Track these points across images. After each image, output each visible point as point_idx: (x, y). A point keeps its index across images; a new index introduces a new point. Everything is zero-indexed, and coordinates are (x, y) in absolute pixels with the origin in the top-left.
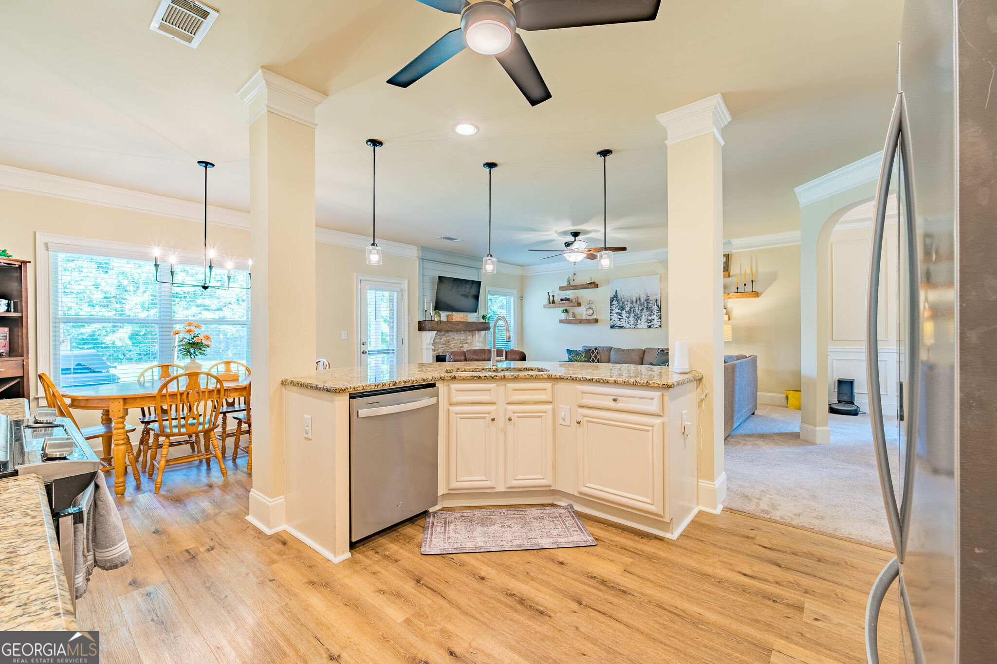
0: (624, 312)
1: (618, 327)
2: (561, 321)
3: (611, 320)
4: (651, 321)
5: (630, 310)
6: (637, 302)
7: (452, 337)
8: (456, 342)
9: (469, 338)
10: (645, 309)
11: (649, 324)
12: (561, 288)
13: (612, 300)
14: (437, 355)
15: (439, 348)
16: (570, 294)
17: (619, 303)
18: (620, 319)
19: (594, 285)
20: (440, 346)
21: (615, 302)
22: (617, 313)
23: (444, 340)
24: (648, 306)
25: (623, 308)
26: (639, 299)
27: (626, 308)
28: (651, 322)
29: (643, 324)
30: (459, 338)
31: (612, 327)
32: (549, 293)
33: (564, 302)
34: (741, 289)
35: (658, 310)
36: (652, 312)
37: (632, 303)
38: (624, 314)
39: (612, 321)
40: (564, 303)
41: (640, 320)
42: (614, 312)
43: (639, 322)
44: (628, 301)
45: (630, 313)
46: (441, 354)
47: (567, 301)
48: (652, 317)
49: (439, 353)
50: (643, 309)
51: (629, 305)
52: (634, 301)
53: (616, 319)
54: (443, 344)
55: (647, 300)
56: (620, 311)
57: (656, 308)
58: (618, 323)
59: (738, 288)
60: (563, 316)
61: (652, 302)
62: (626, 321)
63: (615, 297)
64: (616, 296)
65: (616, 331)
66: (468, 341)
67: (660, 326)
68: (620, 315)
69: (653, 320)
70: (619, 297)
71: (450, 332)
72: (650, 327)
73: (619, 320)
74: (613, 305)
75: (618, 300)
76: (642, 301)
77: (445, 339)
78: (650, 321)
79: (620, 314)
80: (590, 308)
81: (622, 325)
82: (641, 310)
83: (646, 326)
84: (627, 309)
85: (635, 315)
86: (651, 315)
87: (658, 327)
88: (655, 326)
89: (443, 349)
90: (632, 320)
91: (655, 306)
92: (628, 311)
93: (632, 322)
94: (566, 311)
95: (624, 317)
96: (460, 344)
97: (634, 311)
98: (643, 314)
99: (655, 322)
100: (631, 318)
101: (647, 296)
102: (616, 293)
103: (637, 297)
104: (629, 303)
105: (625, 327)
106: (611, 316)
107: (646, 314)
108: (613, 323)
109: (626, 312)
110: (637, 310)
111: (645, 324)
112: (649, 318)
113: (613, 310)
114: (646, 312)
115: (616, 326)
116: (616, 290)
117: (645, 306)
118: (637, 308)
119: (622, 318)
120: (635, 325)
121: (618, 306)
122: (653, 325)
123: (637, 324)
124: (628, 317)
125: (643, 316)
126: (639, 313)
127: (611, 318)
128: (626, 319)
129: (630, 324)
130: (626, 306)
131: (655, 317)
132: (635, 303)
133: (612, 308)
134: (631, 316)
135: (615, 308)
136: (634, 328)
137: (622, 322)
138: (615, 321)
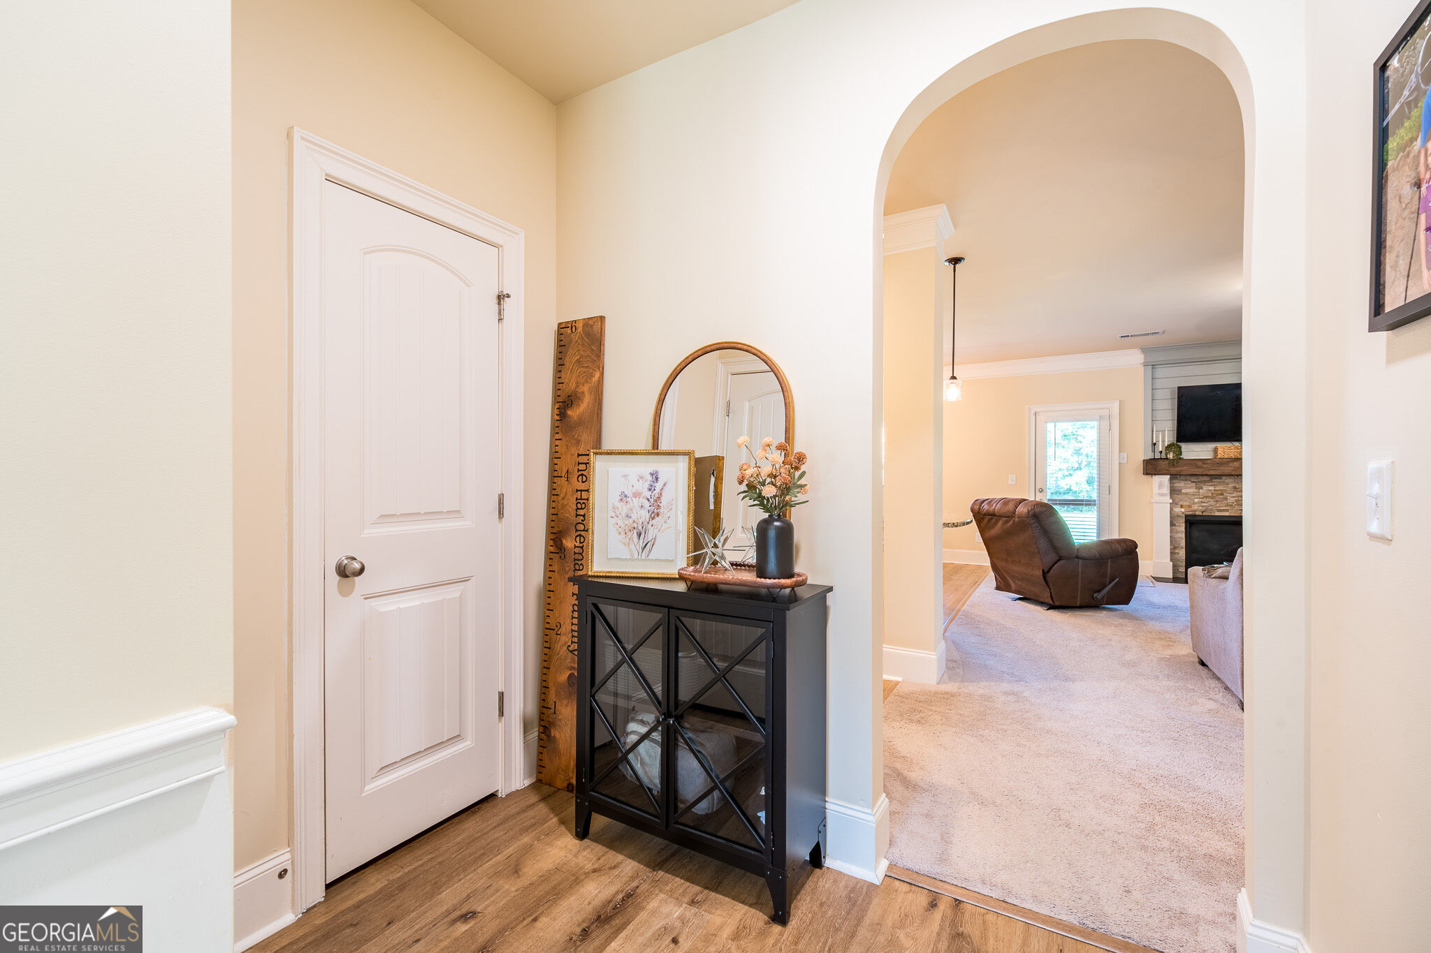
14: (1189, 513)
15: (1194, 503)
20: (1196, 500)
23: (1211, 490)
46: (1197, 513)
49: (1195, 511)
54: (1206, 497)
71: (1224, 478)
77: (1212, 488)
89: (1205, 504)
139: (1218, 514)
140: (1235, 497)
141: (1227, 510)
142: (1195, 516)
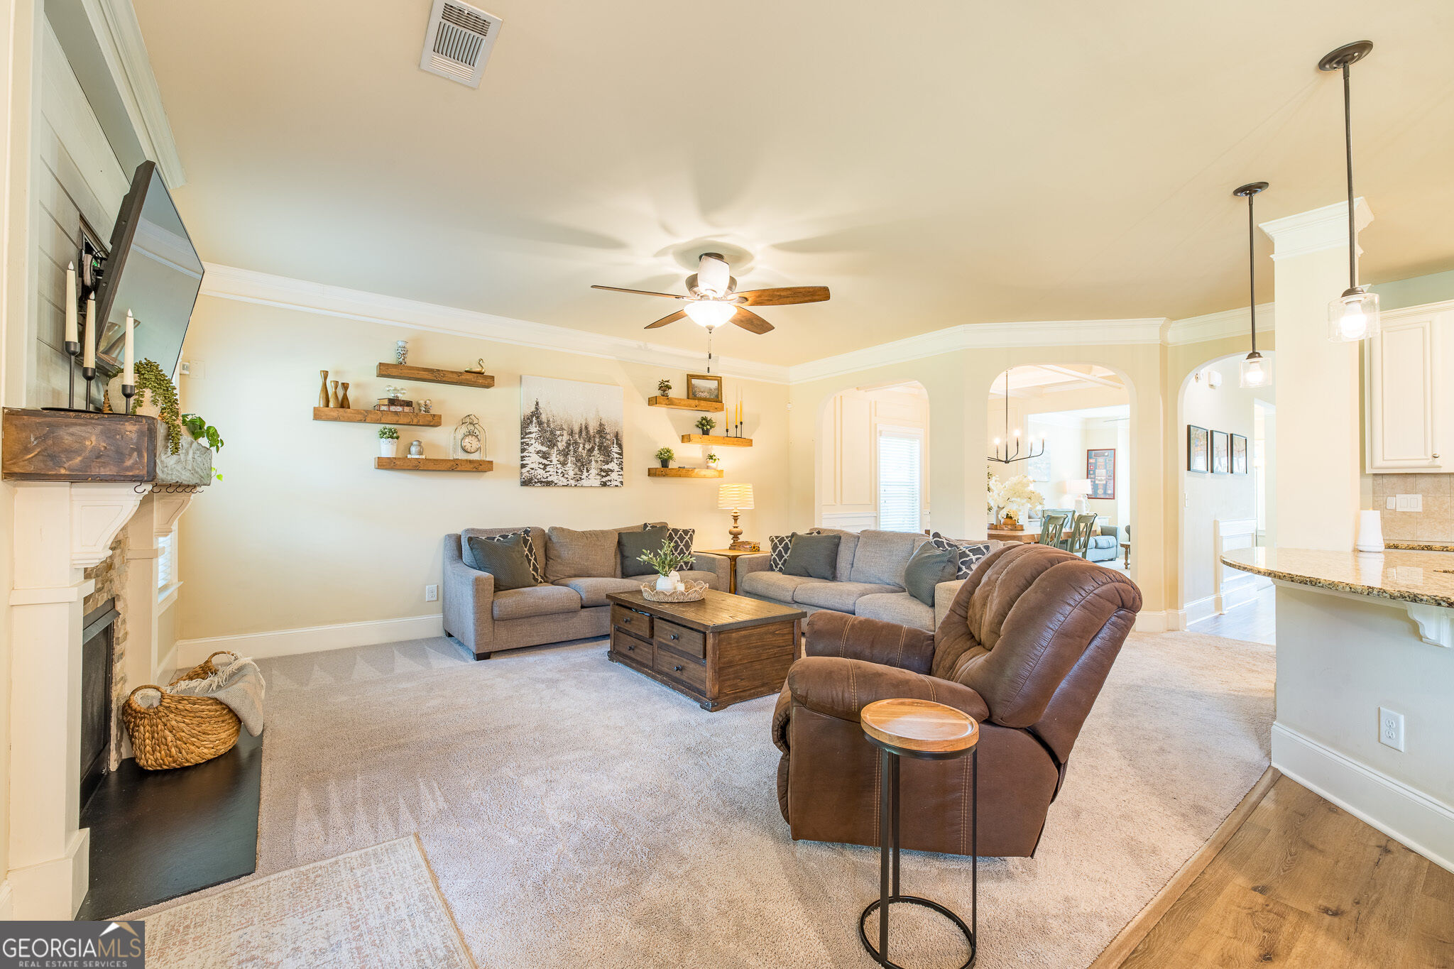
0: (554, 452)
1: (541, 482)
2: (385, 464)
3: (523, 466)
4: (608, 472)
5: (567, 447)
6: (581, 431)
10: (597, 448)
11: (604, 480)
12: (385, 371)
13: (526, 423)
16: (405, 389)
17: (542, 430)
18: (545, 466)
19: (478, 379)
21: (534, 428)
22: (538, 453)
24: (601, 443)
25: (552, 443)
26: (586, 428)
27: (559, 444)
28: (608, 475)
29: (592, 478)
31: (526, 483)
32: (326, 374)
33: (399, 409)
34: (732, 433)
35: (618, 454)
36: (609, 456)
37: (571, 433)
38: (554, 457)
39: (527, 469)
40: (396, 413)
41: (588, 471)
42: (531, 449)
43: (585, 474)
44: (562, 429)
45: (566, 455)
47: (407, 409)
48: (610, 466)
50: (593, 449)
51: (566, 437)
52: (576, 429)
53: (535, 466)
55: (601, 431)
56: (544, 449)
57: (615, 449)
58: (540, 473)
59: (727, 431)
60: (387, 449)
61: (608, 437)
62: (560, 471)
63: (534, 417)
64: (536, 414)
65: (536, 492)
67: (622, 483)
68: (546, 458)
69: (612, 471)
70: (544, 418)
72: (604, 484)
73: (544, 469)
74: (530, 433)
75: (540, 423)
76: (591, 432)
78: (604, 474)
79: (545, 456)
80: (471, 434)
81: (549, 479)
82: (589, 450)
83: (597, 483)
84: (561, 445)
85: (578, 460)
86: (607, 462)
87: (619, 485)
88: (614, 483)
90: (571, 469)
91: (615, 446)
92: (564, 450)
93: (571, 473)
94: (392, 435)
95: (555, 462)
97: (575, 452)
98: (592, 458)
99: (614, 476)
100: (569, 465)
101: (601, 425)
102: (537, 409)
103: (581, 424)
104: (565, 433)
105: (556, 484)
106: (522, 457)
107: (599, 460)
108: (528, 475)
109: (559, 452)
110: (580, 449)
111: (596, 477)
112: (603, 467)
113: (528, 444)
114: (598, 456)
115: (536, 480)
116: (537, 404)
117: (597, 444)
118: (581, 445)
119: (549, 465)
120: (578, 480)
121: (540, 437)
122: (610, 481)
123: (581, 478)
124: (564, 464)
125: (593, 462)
126: (584, 455)
127: (524, 462)
128: (559, 466)
129: (567, 478)
130: (559, 439)
131: (613, 466)
132: (577, 436)
133: (525, 440)
134: (569, 461)
135: (533, 441)
136: (576, 486)
137: (549, 473)
138: (532, 469)
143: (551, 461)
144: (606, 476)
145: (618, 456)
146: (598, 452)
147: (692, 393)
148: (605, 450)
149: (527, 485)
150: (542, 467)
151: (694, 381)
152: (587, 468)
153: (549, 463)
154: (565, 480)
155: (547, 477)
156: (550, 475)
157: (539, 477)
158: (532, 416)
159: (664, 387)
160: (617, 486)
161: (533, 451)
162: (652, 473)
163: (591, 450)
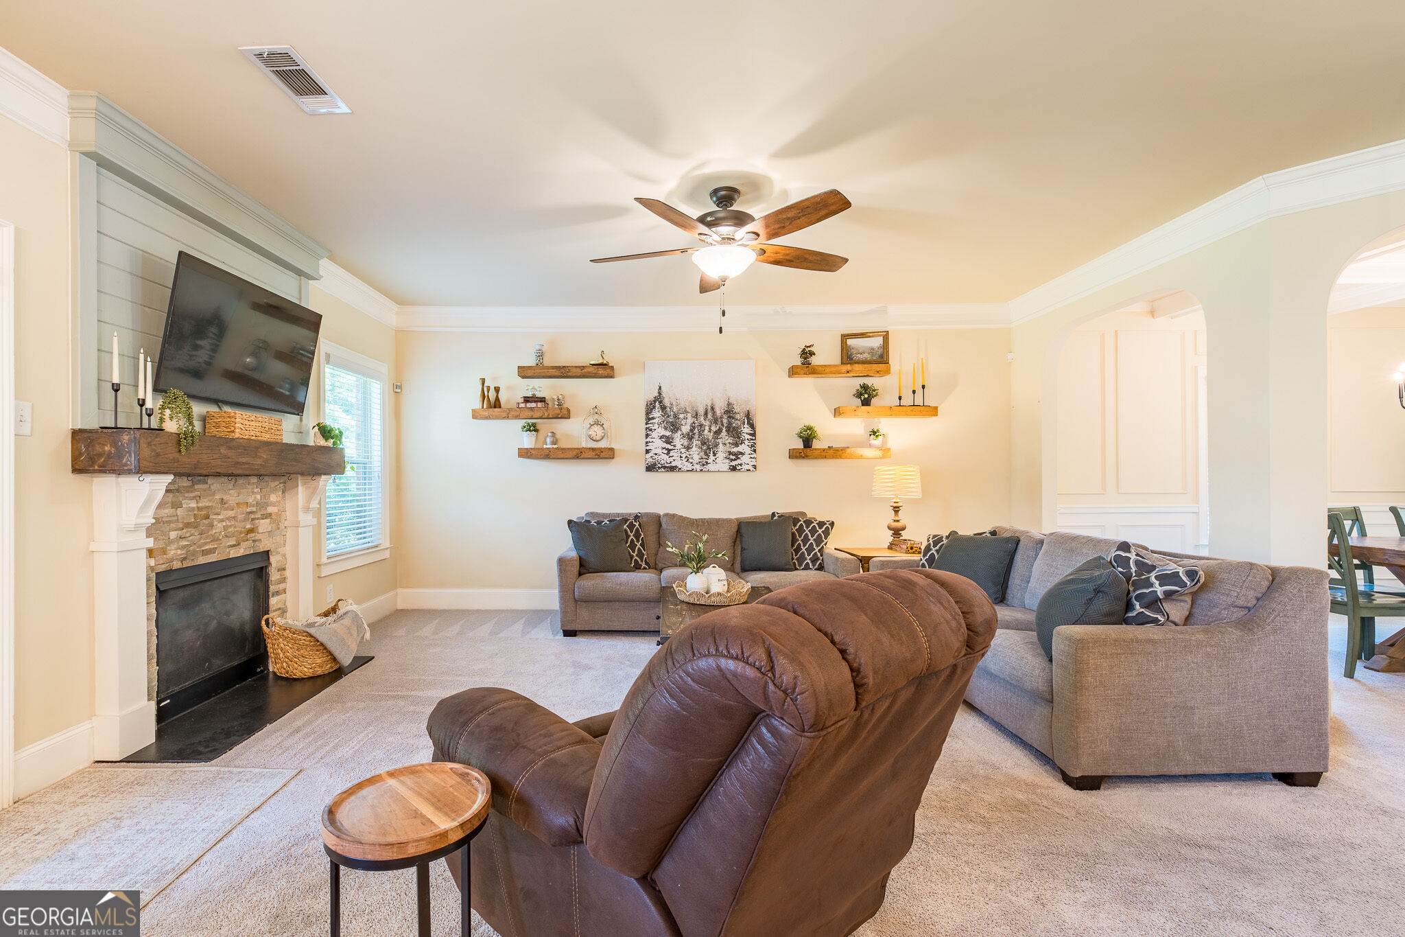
0: (678, 435)
1: (665, 467)
2: (525, 453)
3: (647, 451)
4: (738, 455)
5: (692, 430)
6: (706, 414)
7: (217, 497)
8: (231, 513)
9: (273, 498)
10: (724, 430)
11: (734, 463)
12: (524, 372)
13: (650, 408)
14: (162, 568)
15: (170, 542)
16: (542, 387)
17: (665, 415)
18: (669, 450)
19: (603, 370)
20: (173, 535)
21: (657, 413)
22: (661, 438)
23: (192, 509)
24: (730, 423)
25: (675, 427)
26: (713, 408)
27: (683, 428)
28: (738, 458)
29: (720, 462)
30: (241, 499)
31: (650, 468)
32: (483, 381)
33: (533, 405)
34: (907, 401)
35: (750, 434)
36: (739, 438)
37: (696, 416)
38: (678, 441)
39: (650, 454)
40: (531, 409)
41: (715, 455)
42: (654, 434)
43: (712, 457)
44: (686, 412)
45: (690, 438)
46: (177, 565)
47: (540, 405)
48: (740, 449)
49: (171, 560)
50: (720, 431)
51: (690, 420)
52: (701, 411)
53: (659, 451)
54: (187, 525)
55: (729, 412)
56: (668, 433)
57: (746, 429)
58: (664, 459)
59: (900, 398)
60: (528, 441)
61: (738, 416)
62: (684, 456)
63: (657, 403)
64: (659, 399)
65: (660, 477)
66: (270, 509)
67: (755, 467)
68: (669, 443)
69: (742, 454)
70: (666, 402)
71: (210, 481)
72: (734, 469)
73: (668, 454)
74: (653, 418)
75: (663, 408)
76: (719, 412)
77: (193, 504)
78: (733, 457)
79: (668, 440)
80: (597, 423)
81: (673, 464)
82: (715, 432)
83: (726, 467)
84: (686, 429)
85: (703, 443)
86: (736, 445)
87: (752, 469)
88: (746, 467)
89: (185, 543)
90: (696, 454)
91: (746, 426)
92: (688, 435)
93: (696, 458)
94: (533, 428)
96: (245, 520)
97: (700, 435)
98: (720, 441)
99: (745, 459)
100: (694, 449)
101: (729, 404)
102: (660, 393)
103: (707, 405)
104: (689, 415)
105: (680, 469)
106: (647, 443)
107: (727, 442)
108: (652, 460)
109: (683, 436)
110: (706, 432)
111: (724, 461)
112: (733, 450)
113: (651, 430)
114: (727, 438)
115: (660, 466)
116: (660, 388)
117: (725, 425)
118: (707, 428)
119: (672, 450)
120: (704, 465)
121: (663, 422)
122: (741, 465)
123: (707, 462)
124: (688, 448)
125: (721, 445)
126: (710, 438)
127: (648, 448)
128: (683, 450)
129: (692, 463)
130: (683, 422)
131: (744, 448)
132: (702, 418)
133: (648, 426)
134: (694, 444)
135: (656, 426)
136: (701, 470)
137: (673, 458)
138: (656, 454)
139: (202, 560)
140: (222, 521)
141: (212, 551)
142: (170, 571)
143: (674, 446)
144: (735, 460)
145: (750, 437)
146: (726, 434)
147: (848, 357)
148: (734, 432)
149: (651, 471)
150: (666, 452)
151: (850, 342)
152: (714, 453)
153: (672, 447)
154: (689, 465)
155: (671, 463)
156: (674, 460)
157: (663, 462)
158: (655, 401)
159: (807, 354)
160: (749, 470)
161: (656, 437)
162: (794, 455)
163: (718, 432)
